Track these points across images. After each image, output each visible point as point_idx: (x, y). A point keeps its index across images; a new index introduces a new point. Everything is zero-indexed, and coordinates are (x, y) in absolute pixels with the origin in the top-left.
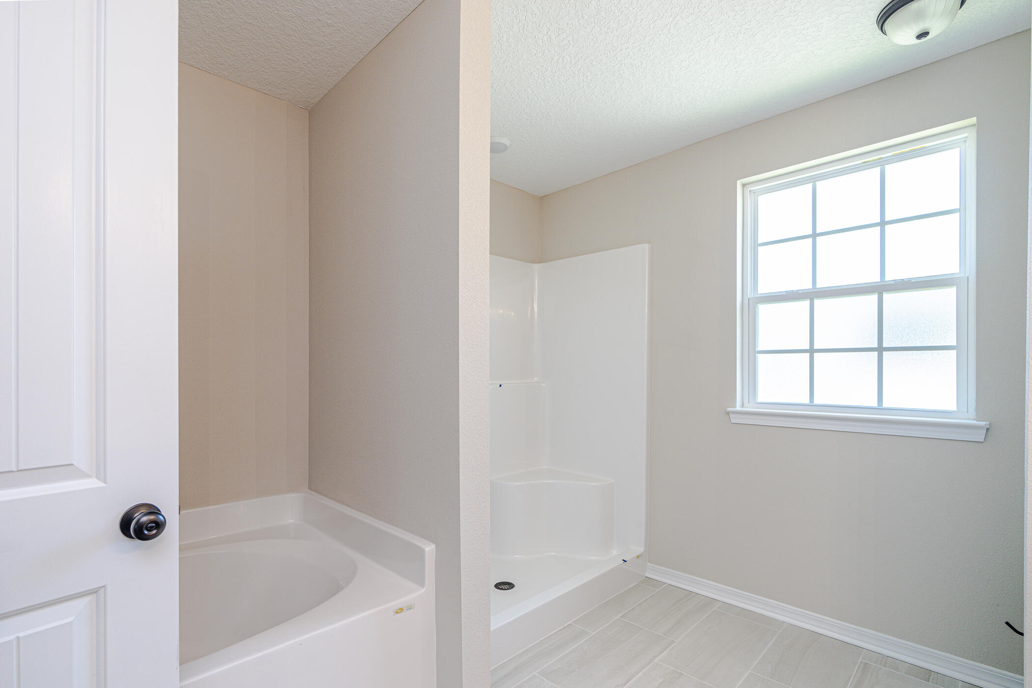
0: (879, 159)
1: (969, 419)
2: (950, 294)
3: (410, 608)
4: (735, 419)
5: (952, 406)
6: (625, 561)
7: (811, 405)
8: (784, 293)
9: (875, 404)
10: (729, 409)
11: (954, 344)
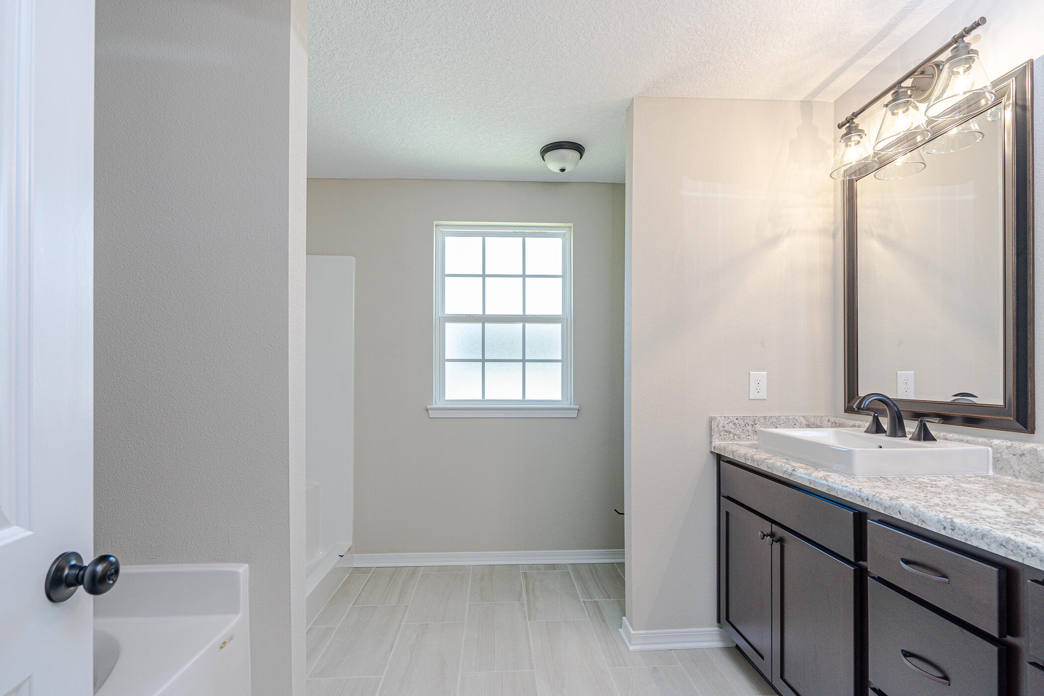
0: (523, 232)
1: (567, 405)
2: (558, 327)
3: (231, 639)
4: (432, 414)
5: (559, 397)
6: (343, 556)
7: (483, 400)
8: (465, 316)
9: (521, 398)
10: (429, 407)
11: (560, 358)
